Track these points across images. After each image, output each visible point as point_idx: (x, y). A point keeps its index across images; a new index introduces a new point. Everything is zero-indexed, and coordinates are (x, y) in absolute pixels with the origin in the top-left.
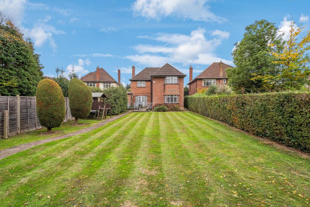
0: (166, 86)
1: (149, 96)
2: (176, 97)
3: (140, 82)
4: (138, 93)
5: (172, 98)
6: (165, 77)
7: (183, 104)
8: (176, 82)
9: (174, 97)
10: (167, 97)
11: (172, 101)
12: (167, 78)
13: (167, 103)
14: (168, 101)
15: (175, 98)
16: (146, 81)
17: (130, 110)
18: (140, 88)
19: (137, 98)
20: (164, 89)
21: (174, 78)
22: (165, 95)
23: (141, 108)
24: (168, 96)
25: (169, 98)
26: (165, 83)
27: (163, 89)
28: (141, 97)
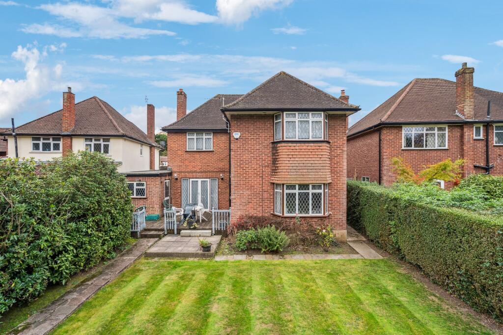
0: (283, 150)
1: (222, 179)
2: (321, 191)
3: (195, 137)
4: (190, 169)
5: (304, 198)
6: (277, 117)
7: (345, 215)
8: (318, 135)
9: (311, 191)
10: (286, 191)
11: (304, 208)
12: (286, 119)
13: (286, 215)
14: (291, 209)
15: (317, 197)
16: (216, 132)
17: (145, 236)
18: (197, 156)
19: (187, 186)
20: (275, 161)
21: (311, 117)
22: (277, 185)
23: (190, 229)
24: (292, 187)
25: (294, 195)
26: (278, 138)
27: (268, 159)
28: (200, 180)
